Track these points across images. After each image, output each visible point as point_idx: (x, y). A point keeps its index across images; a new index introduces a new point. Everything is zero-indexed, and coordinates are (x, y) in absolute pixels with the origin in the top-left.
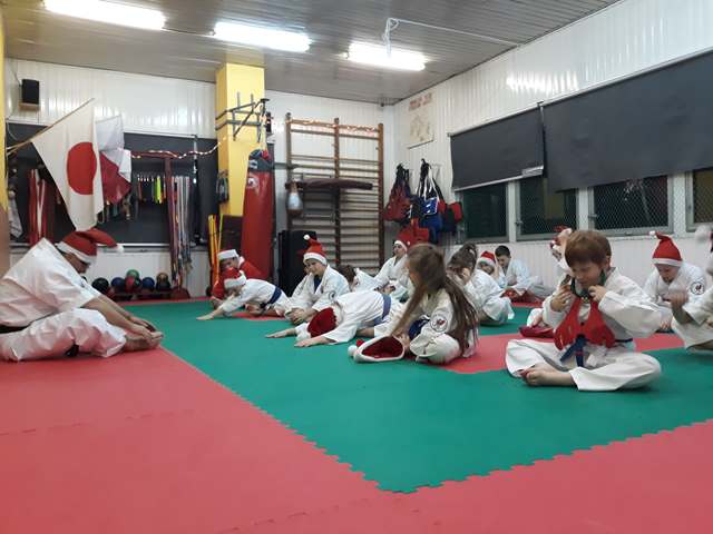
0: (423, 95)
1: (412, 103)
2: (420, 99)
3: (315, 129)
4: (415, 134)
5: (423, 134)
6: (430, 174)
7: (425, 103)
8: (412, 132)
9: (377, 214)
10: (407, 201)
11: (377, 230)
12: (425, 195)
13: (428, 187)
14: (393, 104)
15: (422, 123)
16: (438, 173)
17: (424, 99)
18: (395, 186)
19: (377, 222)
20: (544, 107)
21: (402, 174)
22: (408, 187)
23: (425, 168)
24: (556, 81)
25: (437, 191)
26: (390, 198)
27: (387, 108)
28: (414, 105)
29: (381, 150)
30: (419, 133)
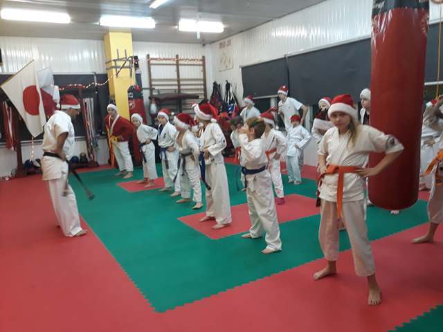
0: (226, 40)
2: (225, 42)
3: (164, 62)
5: (227, 63)
6: (231, 89)
7: (228, 45)
8: (221, 62)
10: (219, 103)
12: (228, 102)
13: (230, 97)
14: (210, 44)
15: (226, 57)
16: (236, 89)
18: (213, 94)
21: (216, 86)
22: (220, 95)
23: (228, 86)
25: (235, 100)
27: (208, 46)
28: (222, 46)
29: (204, 71)
30: (225, 63)
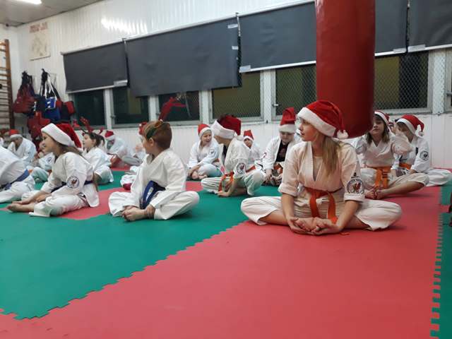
0: (41, 23)
1: (32, 27)
2: (39, 26)
4: (36, 50)
5: (42, 50)
6: (49, 80)
7: (42, 29)
8: (33, 48)
9: (8, 107)
10: (32, 98)
11: (8, 120)
12: (45, 95)
13: (48, 90)
14: (16, 26)
15: (40, 43)
16: (55, 80)
17: (41, 25)
18: (22, 87)
19: (8, 114)
20: (127, 41)
21: (27, 79)
22: (32, 89)
23: (45, 76)
24: (134, 26)
25: (55, 93)
26: (18, 96)
27: (12, 28)
28: (34, 29)
29: (8, 58)
30: (38, 50)
